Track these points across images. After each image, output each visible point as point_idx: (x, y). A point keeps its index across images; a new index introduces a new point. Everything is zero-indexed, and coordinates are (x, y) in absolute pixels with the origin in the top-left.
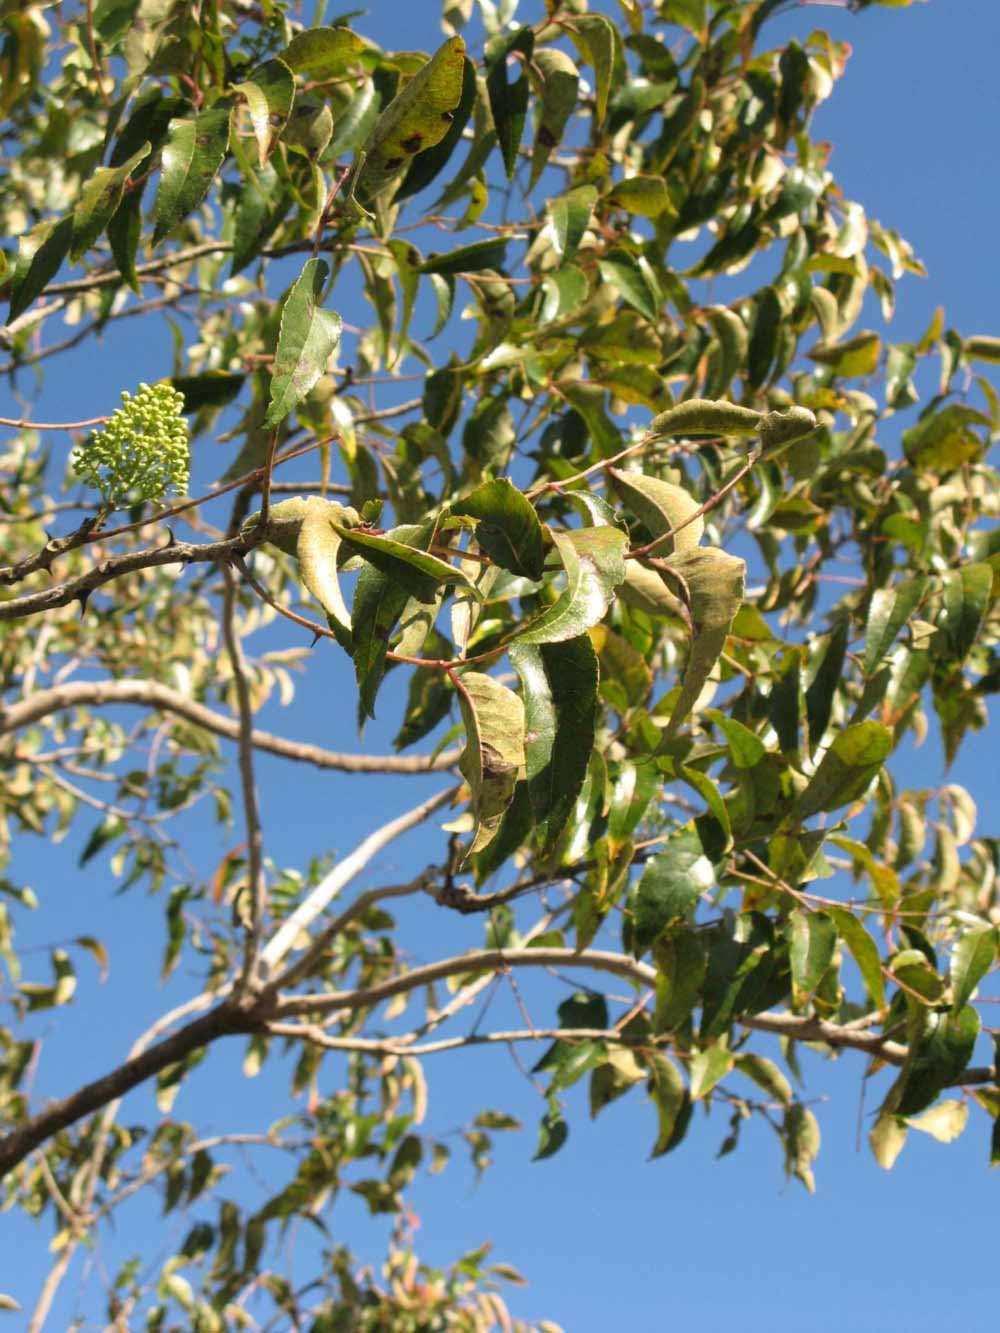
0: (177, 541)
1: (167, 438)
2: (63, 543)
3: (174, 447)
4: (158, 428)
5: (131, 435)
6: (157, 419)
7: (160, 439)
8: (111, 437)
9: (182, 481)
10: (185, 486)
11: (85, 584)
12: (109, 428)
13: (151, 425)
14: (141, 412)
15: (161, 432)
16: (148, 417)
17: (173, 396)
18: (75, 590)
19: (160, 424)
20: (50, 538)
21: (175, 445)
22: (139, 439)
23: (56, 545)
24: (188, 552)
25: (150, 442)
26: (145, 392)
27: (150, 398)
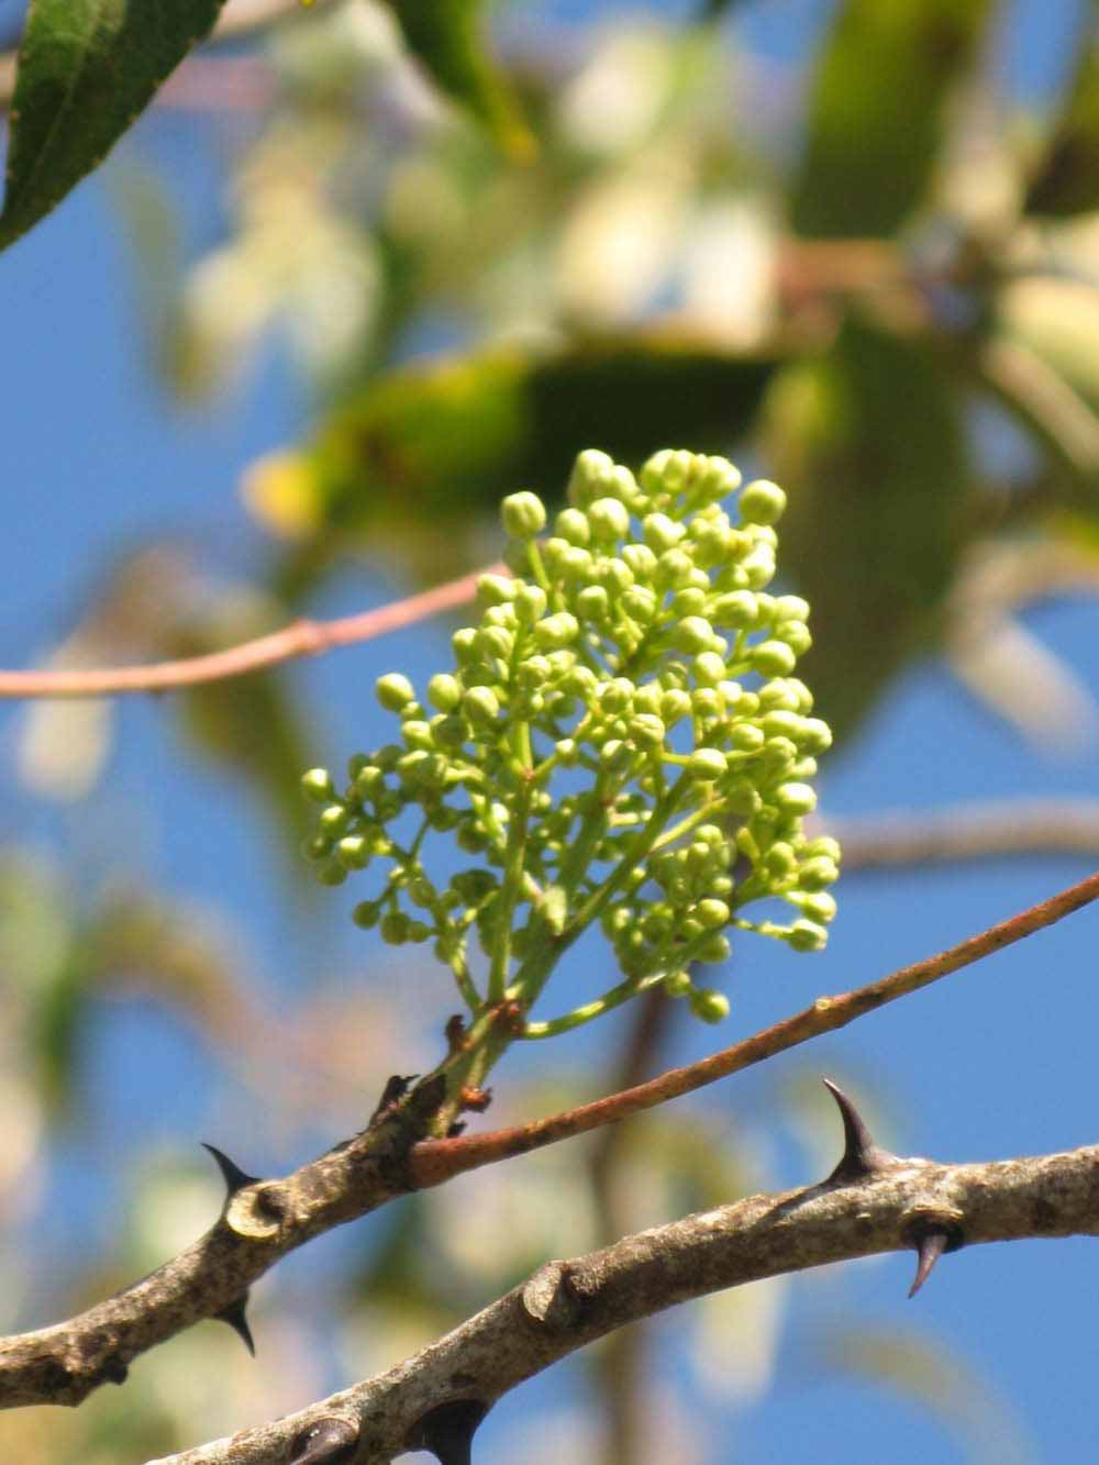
0: (878, 1152)
1: (733, 691)
2: (299, 1201)
3: (771, 731)
4: (691, 647)
5: (576, 690)
6: (682, 608)
7: (707, 695)
8: (488, 698)
9: (811, 883)
10: (824, 902)
11: (457, 1379)
12: (472, 665)
13: (654, 633)
14: (610, 581)
15: (711, 663)
16: (645, 597)
17: (729, 501)
18: (414, 1406)
19: (699, 627)
20: (236, 1180)
21: (776, 716)
22: (612, 704)
23: (267, 1208)
24: (941, 1200)
25: (669, 714)
26: (611, 491)
27: (637, 514)
